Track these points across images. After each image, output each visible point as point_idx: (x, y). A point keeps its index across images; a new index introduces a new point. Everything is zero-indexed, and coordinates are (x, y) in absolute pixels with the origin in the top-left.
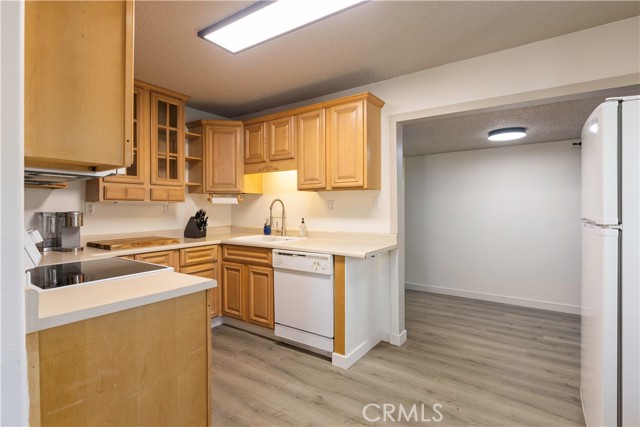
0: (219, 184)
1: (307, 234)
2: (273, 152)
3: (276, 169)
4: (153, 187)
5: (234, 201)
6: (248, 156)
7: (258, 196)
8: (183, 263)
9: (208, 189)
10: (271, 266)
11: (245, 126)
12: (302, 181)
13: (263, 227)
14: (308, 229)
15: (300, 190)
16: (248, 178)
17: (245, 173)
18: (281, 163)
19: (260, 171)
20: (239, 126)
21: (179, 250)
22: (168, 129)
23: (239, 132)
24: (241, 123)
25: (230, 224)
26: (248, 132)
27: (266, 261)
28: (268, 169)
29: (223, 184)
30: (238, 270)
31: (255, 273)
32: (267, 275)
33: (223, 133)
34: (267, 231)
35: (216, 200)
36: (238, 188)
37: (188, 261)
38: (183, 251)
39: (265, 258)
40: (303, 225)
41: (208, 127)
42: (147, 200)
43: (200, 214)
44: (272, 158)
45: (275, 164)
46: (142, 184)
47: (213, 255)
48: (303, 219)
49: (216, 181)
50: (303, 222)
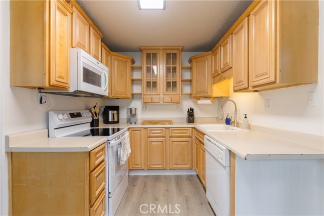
2: (222, 67)
3: (225, 78)
4: (164, 96)
8: (171, 135)
9: (194, 96)
11: (213, 53)
14: (250, 123)
15: (235, 91)
17: (214, 84)
19: (219, 81)
20: (210, 54)
21: (169, 128)
22: (172, 66)
23: (209, 58)
24: (210, 52)
25: (217, 116)
26: (213, 57)
28: (221, 79)
29: (201, 92)
30: (198, 145)
33: (201, 61)
34: (228, 122)
35: (200, 102)
37: (174, 135)
38: (171, 129)
40: (245, 119)
42: (162, 102)
44: (222, 70)
45: (224, 75)
46: (159, 95)
47: (189, 133)
48: (246, 115)
49: (198, 91)
50: (246, 117)
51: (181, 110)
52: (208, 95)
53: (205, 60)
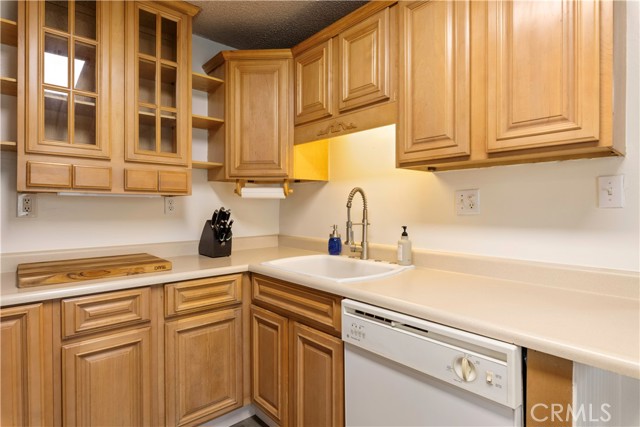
0: (251, 163)
1: (412, 259)
2: (345, 94)
3: (352, 129)
4: (129, 166)
5: (277, 193)
6: (300, 111)
7: (320, 184)
8: (170, 312)
9: (234, 172)
10: (338, 335)
11: (295, 56)
12: (408, 145)
13: (328, 239)
14: (415, 249)
15: (402, 165)
16: (300, 151)
17: (296, 143)
18: (361, 113)
19: (322, 135)
20: (285, 58)
21: (164, 285)
22: (159, 62)
23: (285, 67)
24: (288, 52)
25: (277, 232)
26: (300, 66)
27: (328, 322)
28: (337, 130)
29: (258, 163)
30: (276, 328)
31: (305, 341)
32: (329, 352)
33: (258, 72)
34: (334, 247)
35: (249, 192)
36: (284, 170)
37: (182, 307)
38: (170, 288)
39: (325, 314)
40: (404, 240)
41: (233, 64)
42: (118, 190)
43: (221, 217)
44: (343, 106)
45: (349, 119)
46: (108, 160)
47: (234, 293)
48: (405, 228)
49: (247, 158)
50: (405, 234)
51: (181, 217)
52: (281, 172)
53: (273, 72)
